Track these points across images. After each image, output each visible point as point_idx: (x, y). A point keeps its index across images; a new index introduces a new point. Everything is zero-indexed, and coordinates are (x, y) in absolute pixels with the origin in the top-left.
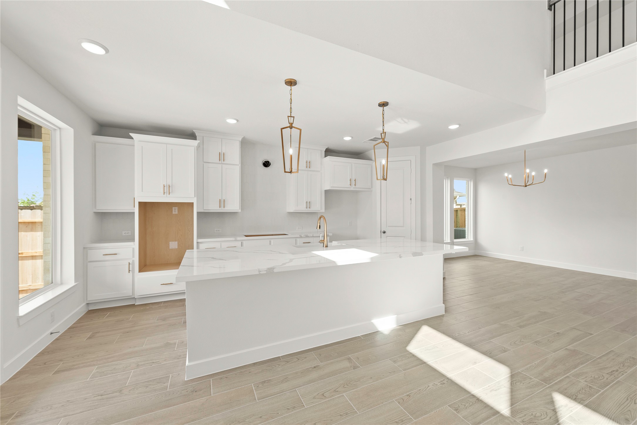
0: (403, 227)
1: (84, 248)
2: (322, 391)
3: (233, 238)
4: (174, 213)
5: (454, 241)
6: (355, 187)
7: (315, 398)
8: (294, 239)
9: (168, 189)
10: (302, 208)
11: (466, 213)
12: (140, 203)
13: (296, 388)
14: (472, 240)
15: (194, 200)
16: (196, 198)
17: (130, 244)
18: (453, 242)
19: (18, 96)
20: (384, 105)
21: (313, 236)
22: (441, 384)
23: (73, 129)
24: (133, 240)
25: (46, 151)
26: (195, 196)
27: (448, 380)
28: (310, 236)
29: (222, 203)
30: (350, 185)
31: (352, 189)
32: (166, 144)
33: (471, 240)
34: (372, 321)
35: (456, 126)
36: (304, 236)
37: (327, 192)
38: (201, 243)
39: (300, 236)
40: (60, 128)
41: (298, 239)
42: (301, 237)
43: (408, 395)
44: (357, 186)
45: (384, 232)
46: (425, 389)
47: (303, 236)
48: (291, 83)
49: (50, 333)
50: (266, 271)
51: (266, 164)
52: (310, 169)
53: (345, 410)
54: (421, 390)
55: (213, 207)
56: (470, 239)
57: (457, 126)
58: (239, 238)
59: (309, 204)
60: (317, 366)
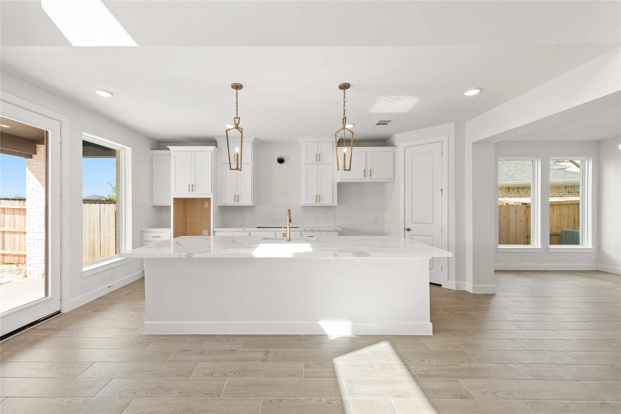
0: (432, 224)
1: (142, 231)
2: (215, 370)
3: (242, 229)
4: (206, 206)
5: (550, 247)
6: (371, 178)
7: (204, 374)
8: (300, 232)
9: (192, 187)
10: (312, 202)
11: (580, 207)
12: (174, 199)
13: (199, 362)
14: (591, 247)
15: (211, 196)
16: (212, 194)
17: (169, 229)
18: (548, 249)
19: (83, 132)
20: (345, 87)
21: (319, 231)
22: (327, 403)
23: (131, 148)
24: (170, 227)
25: (118, 164)
26: (211, 193)
27: (341, 401)
28: (316, 230)
29: (237, 198)
30: (364, 176)
31: (367, 180)
32: (191, 151)
33: (589, 247)
34: (319, 322)
35: (475, 92)
36: (310, 230)
37: (339, 184)
38: (217, 231)
39: (305, 229)
40: (124, 149)
41: (303, 233)
42: (306, 231)
43: (279, 400)
44: (373, 177)
45: (409, 230)
46: (303, 401)
47: (308, 230)
48: (237, 87)
49: (108, 286)
50: (186, 256)
51: (281, 161)
52: (319, 162)
53: (213, 391)
54: (298, 400)
55: (230, 201)
56: (586, 245)
57: (477, 91)
58: (247, 229)
59: (318, 198)
60: (235, 350)
